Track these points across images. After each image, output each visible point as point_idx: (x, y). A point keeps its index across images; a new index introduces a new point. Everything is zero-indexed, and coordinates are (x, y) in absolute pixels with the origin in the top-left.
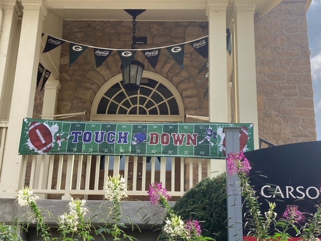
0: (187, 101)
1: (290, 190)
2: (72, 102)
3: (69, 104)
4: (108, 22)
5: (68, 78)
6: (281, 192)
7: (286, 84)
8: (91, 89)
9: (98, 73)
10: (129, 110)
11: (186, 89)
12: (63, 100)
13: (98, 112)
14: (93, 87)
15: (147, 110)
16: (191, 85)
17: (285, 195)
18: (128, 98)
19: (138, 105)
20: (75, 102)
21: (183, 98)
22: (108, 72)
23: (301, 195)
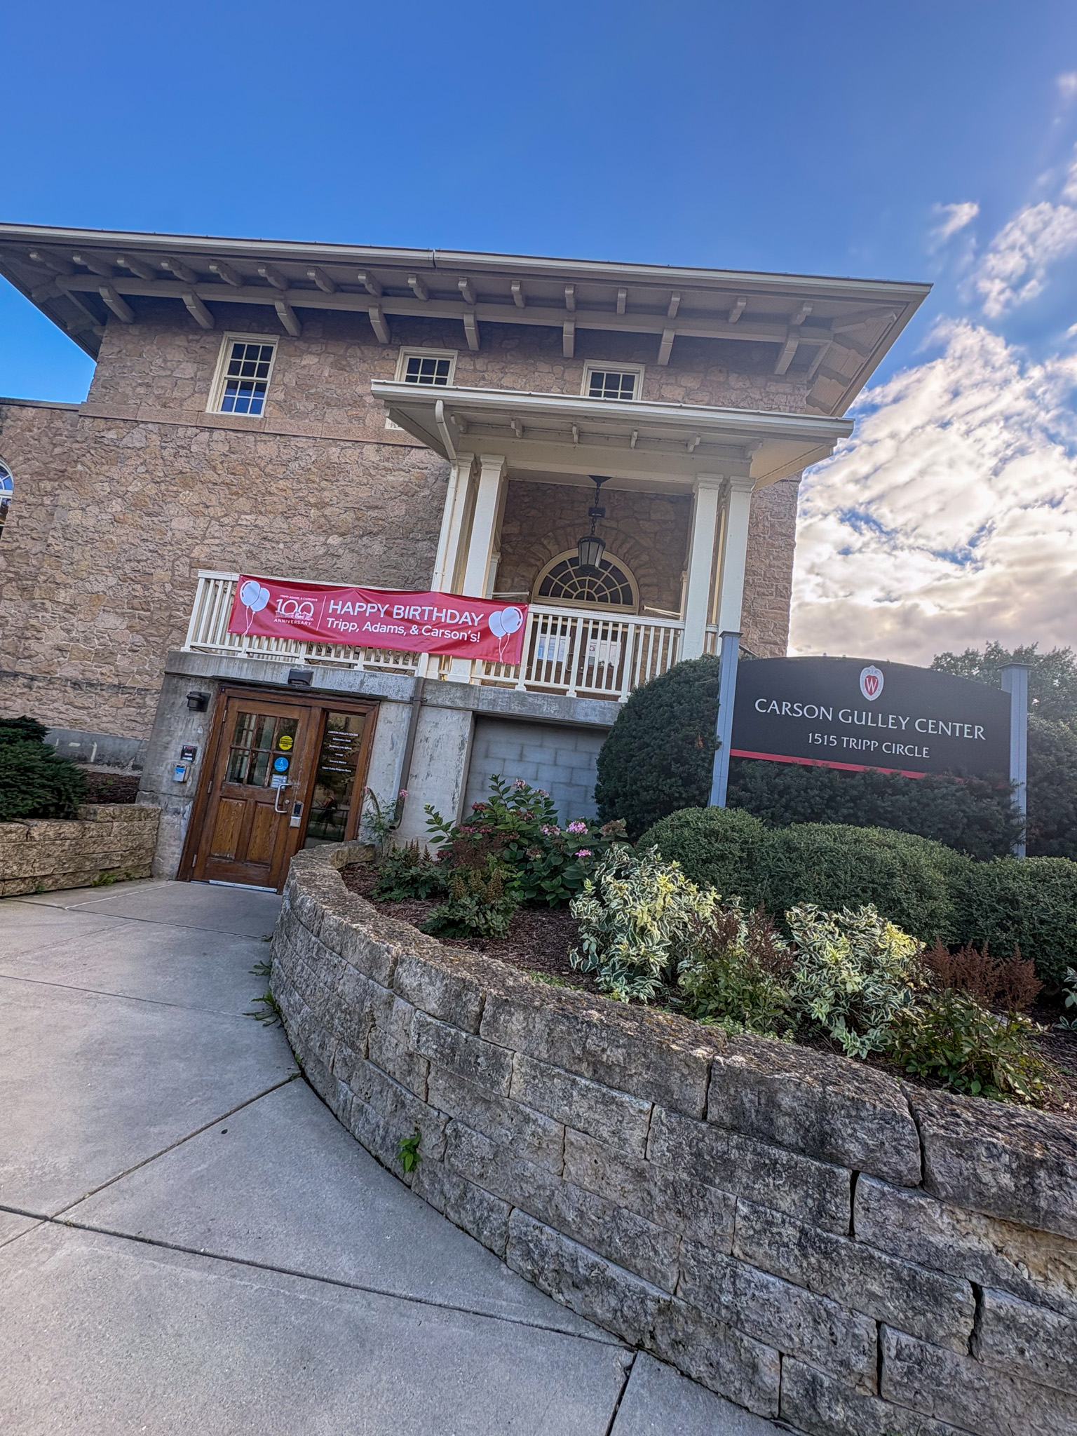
0: (644, 590)
1: (787, 706)
2: (513, 580)
3: (509, 581)
4: (561, 486)
5: (510, 550)
6: (776, 708)
7: (762, 581)
8: (536, 565)
9: (545, 547)
10: (575, 594)
11: (644, 576)
12: (502, 576)
13: (540, 594)
14: (538, 563)
15: (596, 596)
16: (652, 571)
17: (781, 711)
18: (575, 580)
19: (586, 590)
20: (516, 579)
21: (639, 586)
22: (556, 547)
23: (798, 713)
